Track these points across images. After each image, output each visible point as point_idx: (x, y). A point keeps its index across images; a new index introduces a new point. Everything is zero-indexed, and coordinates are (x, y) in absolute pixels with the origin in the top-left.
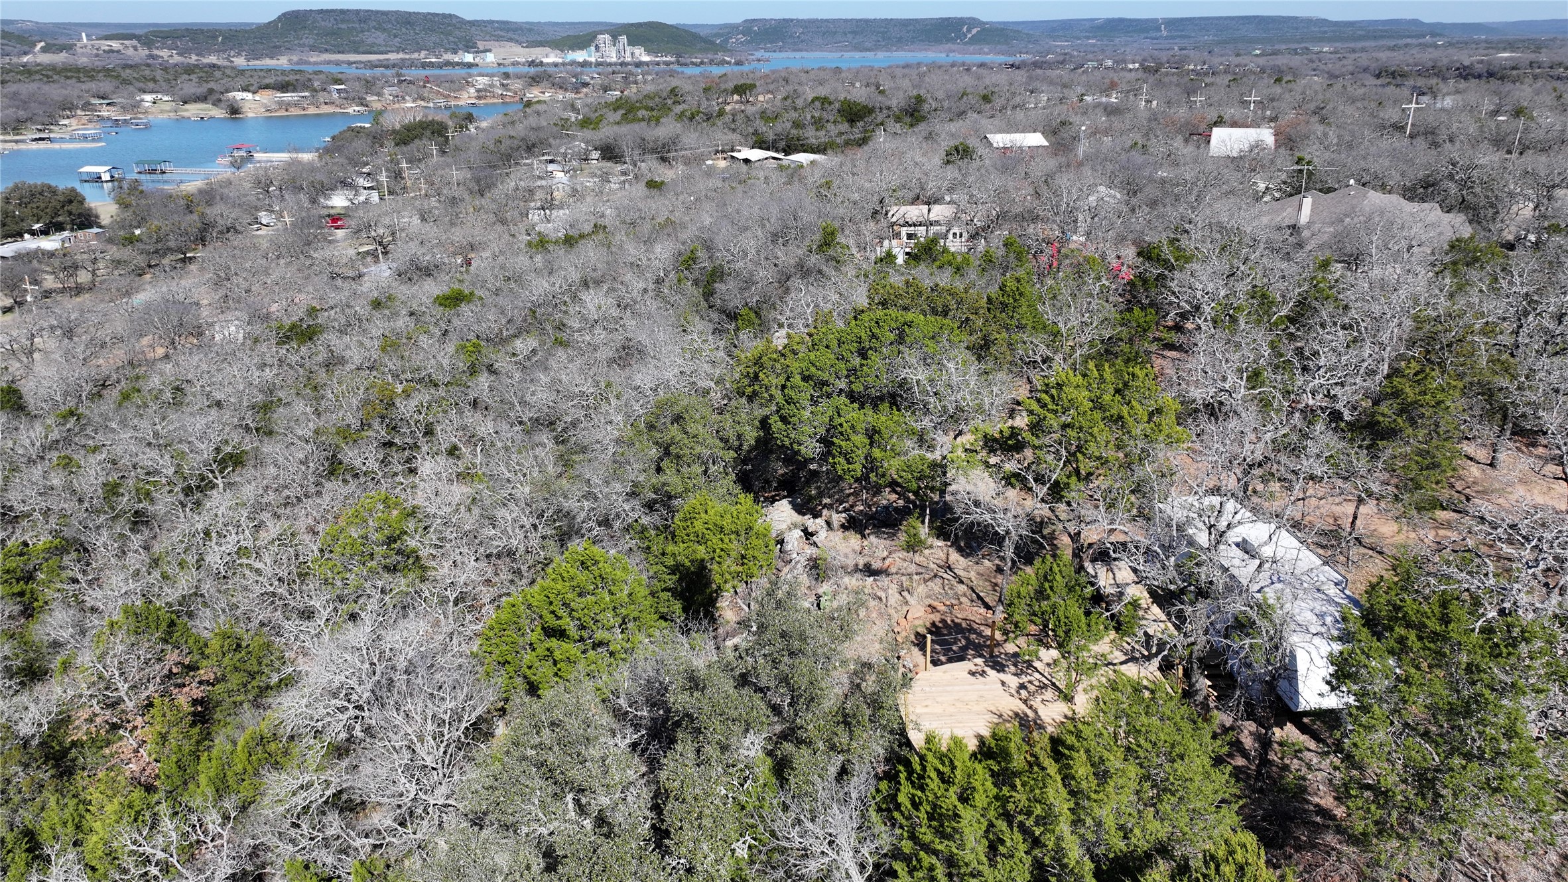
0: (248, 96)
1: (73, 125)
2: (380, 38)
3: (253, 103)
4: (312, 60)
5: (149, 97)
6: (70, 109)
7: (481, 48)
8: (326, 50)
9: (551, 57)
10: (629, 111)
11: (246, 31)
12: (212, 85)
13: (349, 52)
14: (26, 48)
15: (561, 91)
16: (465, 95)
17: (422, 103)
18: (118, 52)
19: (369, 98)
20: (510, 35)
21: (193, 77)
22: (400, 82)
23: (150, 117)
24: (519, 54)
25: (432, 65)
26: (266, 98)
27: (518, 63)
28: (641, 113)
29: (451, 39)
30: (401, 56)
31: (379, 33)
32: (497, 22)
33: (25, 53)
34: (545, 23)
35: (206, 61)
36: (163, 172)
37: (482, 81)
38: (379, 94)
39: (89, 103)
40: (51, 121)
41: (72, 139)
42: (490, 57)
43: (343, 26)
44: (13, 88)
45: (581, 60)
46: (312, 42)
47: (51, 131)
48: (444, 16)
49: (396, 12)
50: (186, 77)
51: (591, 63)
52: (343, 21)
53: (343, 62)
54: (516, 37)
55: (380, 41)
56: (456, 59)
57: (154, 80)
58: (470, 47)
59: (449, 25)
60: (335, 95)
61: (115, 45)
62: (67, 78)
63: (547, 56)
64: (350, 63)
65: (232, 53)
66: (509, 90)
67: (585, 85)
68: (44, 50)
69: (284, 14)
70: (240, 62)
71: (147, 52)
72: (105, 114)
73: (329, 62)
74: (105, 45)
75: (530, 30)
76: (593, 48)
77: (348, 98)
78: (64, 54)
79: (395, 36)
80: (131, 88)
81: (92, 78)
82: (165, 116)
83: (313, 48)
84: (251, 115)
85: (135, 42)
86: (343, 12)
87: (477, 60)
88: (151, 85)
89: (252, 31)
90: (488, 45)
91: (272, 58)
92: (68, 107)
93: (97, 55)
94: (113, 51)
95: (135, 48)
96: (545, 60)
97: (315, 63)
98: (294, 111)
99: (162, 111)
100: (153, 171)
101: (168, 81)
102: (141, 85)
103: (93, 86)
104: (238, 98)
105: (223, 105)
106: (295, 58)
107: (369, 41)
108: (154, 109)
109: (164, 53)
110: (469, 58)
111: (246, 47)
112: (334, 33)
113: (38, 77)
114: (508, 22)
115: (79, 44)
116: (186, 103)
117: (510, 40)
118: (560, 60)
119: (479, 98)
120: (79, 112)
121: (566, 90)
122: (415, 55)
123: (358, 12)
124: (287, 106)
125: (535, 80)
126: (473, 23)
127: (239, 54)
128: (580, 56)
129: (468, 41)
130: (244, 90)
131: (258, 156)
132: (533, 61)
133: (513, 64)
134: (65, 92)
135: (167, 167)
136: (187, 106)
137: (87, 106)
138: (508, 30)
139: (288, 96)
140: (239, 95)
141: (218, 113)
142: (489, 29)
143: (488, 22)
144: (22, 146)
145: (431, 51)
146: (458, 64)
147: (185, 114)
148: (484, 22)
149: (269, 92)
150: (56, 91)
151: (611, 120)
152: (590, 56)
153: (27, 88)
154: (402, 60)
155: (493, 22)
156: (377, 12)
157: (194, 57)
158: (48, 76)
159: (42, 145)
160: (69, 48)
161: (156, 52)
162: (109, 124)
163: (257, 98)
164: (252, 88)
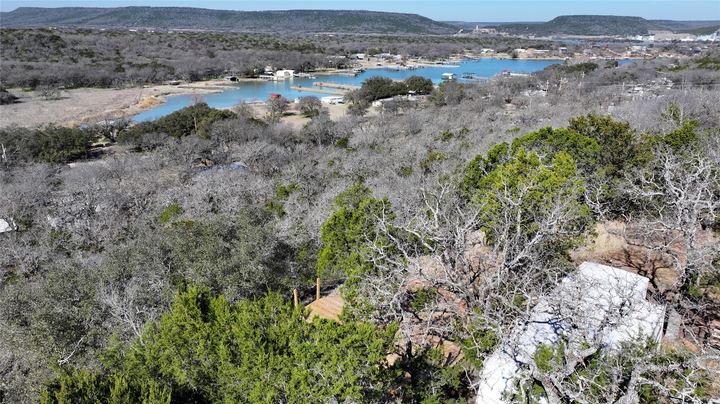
0: (523, 50)
1: (454, 59)
2: (598, 28)
3: (523, 53)
4: (563, 38)
5: (485, 50)
6: (455, 53)
7: (650, 33)
8: (571, 34)
9: (687, 38)
10: (704, 63)
11: (539, 25)
12: (512, 46)
13: (581, 35)
14: (456, 31)
15: (681, 55)
16: (625, 55)
17: (601, 57)
18: (487, 33)
19: (576, 54)
20: (669, 27)
21: (506, 43)
22: (593, 47)
23: (483, 57)
24: (669, 37)
25: (618, 41)
26: (530, 52)
27: (667, 41)
28: (709, 65)
29: (635, 29)
30: (606, 36)
31: (598, 26)
32: (664, 21)
33: (455, 33)
34: (694, 22)
35: (518, 37)
36: (471, 78)
37: (636, 48)
38: (581, 52)
39: (463, 52)
40: (447, 57)
41: (450, 64)
42: (652, 38)
43: (582, 23)
44: (440, 44)
45: (705, 40)
46: (566, 30)
47: (444, 61)
48: (635, 18)
49: (610, 16)
50: (503, 42)
51: (710, 42)
52: (583, 20)
53: (576, 39)
54: (672, 28)
55: (598, 30)
56: (633, 38)
57: (491, 43)
58: (644, 33)
59: (636, 22)
60: (560, 52)
61: (487, 30)
62: (460, 41)
63: (685, 38)
64: (579, 39)
65: (530, 34)
66: (650, 53)
67: (697, 52)
68: (462, 32)
69: (557, 18)
70: (532, 38)
71: (497, 33)
72: (467, 55)
73: (569, 39)
74: (483, 30)
75: (682, 25)
76: (715, 34)
77: (565, 53)
78: (468, 34)
79: (606, 28)
80: (481, 46)
81: (469, 42)
82: (488, 57)
83: (566, 33)
84: (521, 58)
85: (494, 29)
86: (584, 16)
87: (644, 39)
88: (488, 45)
89: (541, 25)
90: (653, 32)
91: (546, 36)
92: (454, 52)
93: (479, 34)
94: (485, 33)
95: (494, 32)
96: (682, 40)
97: (564, 39)
98: (540, 58)
99: (487, 56)
100: (468, 77)
101: (495, 44)
102: (485, 45)
103: (467, 45)
104: (519, 51)
105: (511, 54)
106: (555, 37)
107: (592, 30)
108: (485, 55)
109: (503, 34)
110: (640, 38)
111: (537, 32)
112: (577, 26)
113: (451, 41)
114: (670, 21)
115: (474, 30)
116: (498, 52)
117: (668, 30)
118: (692, 40)
119: (632, 56)
120: (458, 54)
121: (684, 54)
122: (613, 37)
123: (591, 16)
124: (537, 55)
125: (666, 49)
126: (649, 21)
127: (533, 35)
128: (705, 38)
129: (643, 30)
130: (522, 48)
131: (511, 74)
132: (675, 40)
133: (663, 42)
134: (457, 47)
135: (474, 76)
136: (498, 54)
137: (462, 52)
138: (670, 25)
139: (539, 51)
140: (519, 50)
141: (508, 57)
142: (657, 24)
143: (659, 21)
144: (432, 65)
145: (622, 35)
146: (632, 41)
147: (496, 57)
148: (657, 21)
149: (532, 49)
150: (453, 46)
151: (691, 67)
152: (712, 38)
153: (446, 44)
154: (605, 38)
155: (662, 21)
156: (601, 16)
157: (514, 35)
158: (454, 41)
159: (439, 65)
160: (470, 31)
161: (501, 33)
162: (466, 59)
163: (526, 51)
164: (526, 48)
